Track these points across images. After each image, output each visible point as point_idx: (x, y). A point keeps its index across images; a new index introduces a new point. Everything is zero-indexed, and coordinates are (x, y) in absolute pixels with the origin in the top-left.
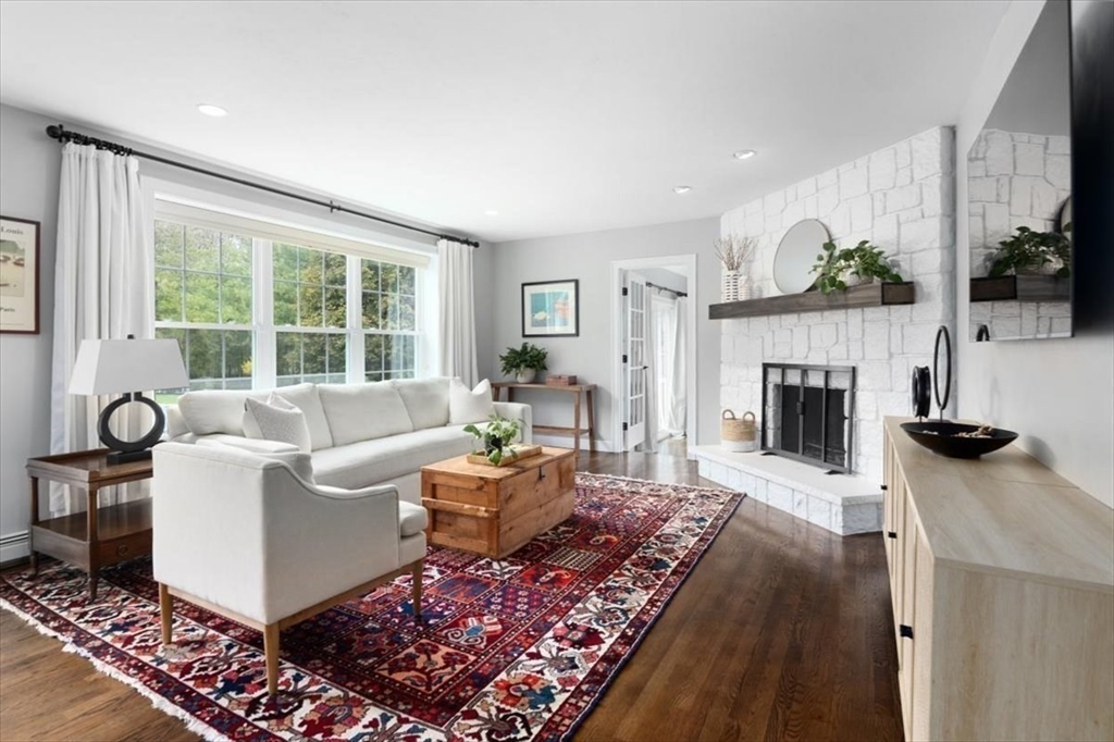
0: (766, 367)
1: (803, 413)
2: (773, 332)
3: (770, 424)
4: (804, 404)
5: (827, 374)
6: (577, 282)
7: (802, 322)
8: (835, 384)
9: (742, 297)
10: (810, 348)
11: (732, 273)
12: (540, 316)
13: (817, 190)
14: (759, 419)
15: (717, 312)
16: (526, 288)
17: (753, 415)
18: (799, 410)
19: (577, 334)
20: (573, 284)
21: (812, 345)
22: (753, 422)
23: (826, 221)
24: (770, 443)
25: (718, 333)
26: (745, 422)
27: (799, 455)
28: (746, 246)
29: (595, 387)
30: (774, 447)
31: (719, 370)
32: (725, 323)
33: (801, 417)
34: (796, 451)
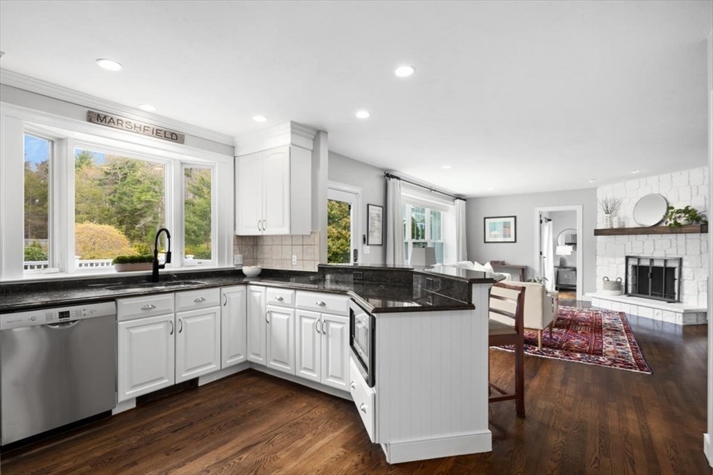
0: (627, 258)
1: (651, 277)
2: (632, 242)
3: (630, 282)
4: (652, 274)
5: (666, 261)
6: (515, 217)
7: (650, 238)
8: (670, 265)
9: (616, 226)
10: (654, 249)
11: (608, 215)
12: (493, 233)
13: (659, 182)
14: (624, 281)
15: (598, 232)
16: (486, 220)
17: (621, 279)
18: (649, 276)
19: (515, 242)
20: (513, 218)
21: (656, 248)
22: (620, 282)
23: (665, 196)
24: (630, 291)
25: (595, 242)
26: (617, 282)
27: (650, 296)
28: (615, 204)
29: (527, 267)
30: (632, 292)
31: (596, 259)
32: (599, 237)
33: (650, 280)
34: (648, 294)
